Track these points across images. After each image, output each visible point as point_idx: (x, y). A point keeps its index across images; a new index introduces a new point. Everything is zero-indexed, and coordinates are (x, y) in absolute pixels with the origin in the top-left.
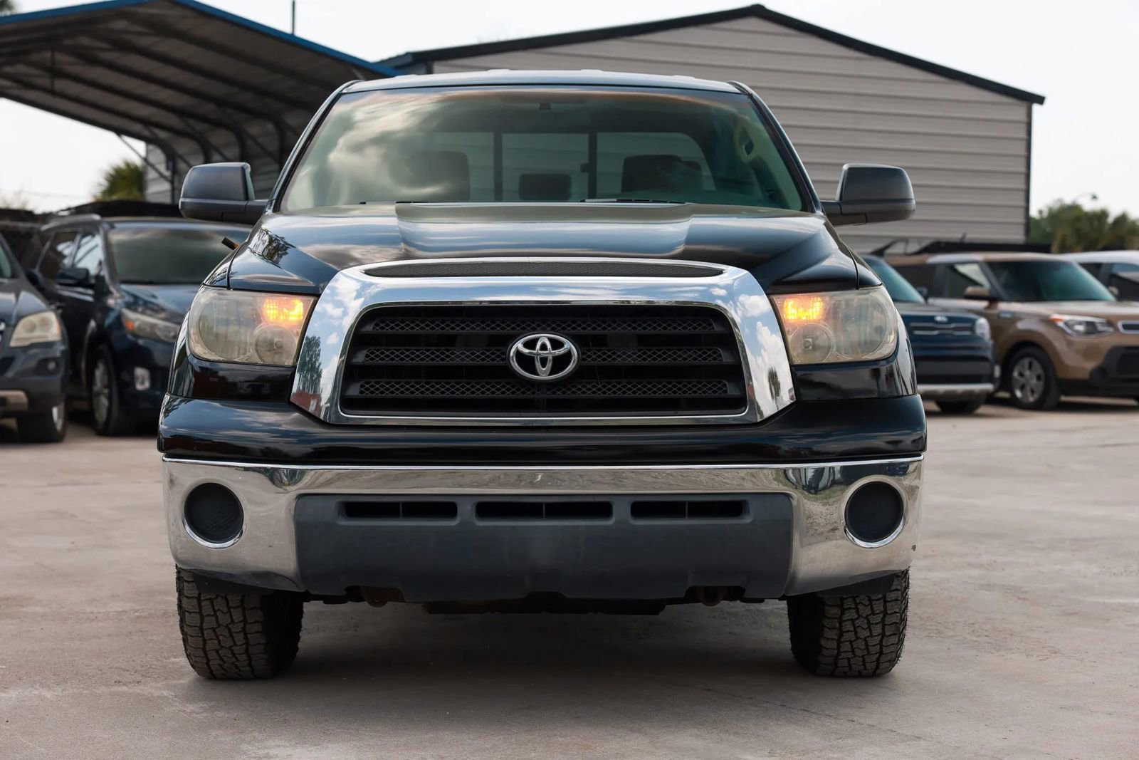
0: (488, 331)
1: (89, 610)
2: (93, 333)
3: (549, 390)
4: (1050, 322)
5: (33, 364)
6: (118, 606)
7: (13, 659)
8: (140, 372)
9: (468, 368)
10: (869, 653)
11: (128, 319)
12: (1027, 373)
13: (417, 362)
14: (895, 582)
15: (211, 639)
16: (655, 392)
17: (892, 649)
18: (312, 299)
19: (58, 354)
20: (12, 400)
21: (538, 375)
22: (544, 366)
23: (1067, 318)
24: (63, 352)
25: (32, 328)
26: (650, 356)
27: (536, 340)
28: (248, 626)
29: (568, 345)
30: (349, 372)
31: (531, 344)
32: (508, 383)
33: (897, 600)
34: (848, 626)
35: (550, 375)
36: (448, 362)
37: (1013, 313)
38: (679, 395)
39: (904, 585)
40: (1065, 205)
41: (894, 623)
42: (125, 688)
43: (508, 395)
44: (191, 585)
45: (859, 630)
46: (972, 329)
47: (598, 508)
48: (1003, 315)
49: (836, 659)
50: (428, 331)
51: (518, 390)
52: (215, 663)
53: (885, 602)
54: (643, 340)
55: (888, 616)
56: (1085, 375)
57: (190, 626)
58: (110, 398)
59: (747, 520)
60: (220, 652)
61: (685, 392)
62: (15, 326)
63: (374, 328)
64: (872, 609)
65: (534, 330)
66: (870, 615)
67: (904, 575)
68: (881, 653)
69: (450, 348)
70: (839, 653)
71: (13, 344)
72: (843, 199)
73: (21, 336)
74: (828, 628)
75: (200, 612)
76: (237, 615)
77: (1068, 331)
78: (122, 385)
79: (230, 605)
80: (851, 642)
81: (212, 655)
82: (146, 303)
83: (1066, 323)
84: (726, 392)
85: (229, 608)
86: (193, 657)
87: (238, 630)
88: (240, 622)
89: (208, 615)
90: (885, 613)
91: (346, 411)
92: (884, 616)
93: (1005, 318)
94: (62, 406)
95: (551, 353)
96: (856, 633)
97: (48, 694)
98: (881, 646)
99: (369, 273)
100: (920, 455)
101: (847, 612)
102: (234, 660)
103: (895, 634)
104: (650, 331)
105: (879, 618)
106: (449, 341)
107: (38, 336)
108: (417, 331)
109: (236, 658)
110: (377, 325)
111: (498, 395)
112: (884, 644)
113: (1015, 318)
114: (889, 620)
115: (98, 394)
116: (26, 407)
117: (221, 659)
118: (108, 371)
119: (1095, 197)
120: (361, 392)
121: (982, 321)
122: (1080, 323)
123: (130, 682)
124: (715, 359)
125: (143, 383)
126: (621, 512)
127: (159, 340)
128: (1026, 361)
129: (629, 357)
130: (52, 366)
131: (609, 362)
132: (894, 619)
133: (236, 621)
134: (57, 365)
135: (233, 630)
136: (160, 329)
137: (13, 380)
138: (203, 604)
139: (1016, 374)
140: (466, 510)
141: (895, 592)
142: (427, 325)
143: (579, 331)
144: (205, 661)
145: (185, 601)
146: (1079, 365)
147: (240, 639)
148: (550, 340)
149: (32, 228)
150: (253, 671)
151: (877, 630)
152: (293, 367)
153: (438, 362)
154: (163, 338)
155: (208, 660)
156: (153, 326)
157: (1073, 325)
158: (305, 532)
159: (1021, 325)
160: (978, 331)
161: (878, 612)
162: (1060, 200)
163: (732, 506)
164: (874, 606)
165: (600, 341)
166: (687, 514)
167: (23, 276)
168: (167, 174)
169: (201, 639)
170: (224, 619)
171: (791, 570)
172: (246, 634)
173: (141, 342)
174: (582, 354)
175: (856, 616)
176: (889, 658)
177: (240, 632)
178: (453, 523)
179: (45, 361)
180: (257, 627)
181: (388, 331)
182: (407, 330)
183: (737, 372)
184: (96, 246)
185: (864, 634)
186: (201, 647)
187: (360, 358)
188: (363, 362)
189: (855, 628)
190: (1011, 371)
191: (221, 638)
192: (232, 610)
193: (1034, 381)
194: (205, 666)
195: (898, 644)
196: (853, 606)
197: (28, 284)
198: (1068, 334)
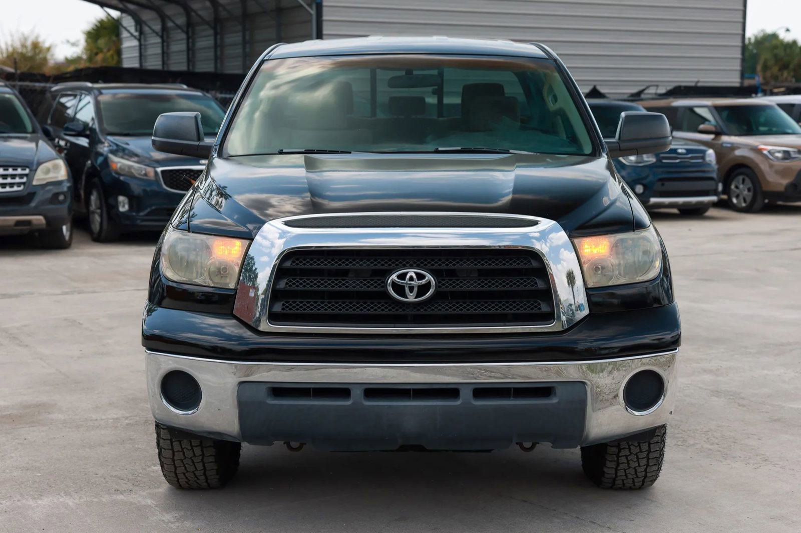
0: (372, 267)
1: (94, 417)
2: (89, 168)
3: (415, 308)
4: (758, 151)
5: (49, 195)
6: (113, 414)
7: (45, 466)
8: (121, 199)
9: (358, 292)
10: (637, 477)
11: (113, 162)
12: (741, 186)
13: (322, 288)
14: (657, 431)
15: (180, 466)
16: (490, 310)
17: (654, 474)
18: (247, 242)
19: (65, 189)
20: (35, 222)
21: (407, 298)
22: (411, 293)
23: (770, 148)
24: (69, 188)
25: (48, 171)
26: (486, 284)
27: (406, 274)
28: (205, 458)
29: (429, 277)
30: (275, 294)
31: (402, 277)
32: (386, 303)
33: (657, 442)
34: (623, 460)
35: (415, 298)
36: (343, 288)
37: (732, 144)
38: (507, 311)
39: (663, 432)
40: (766, 34)
41: (656, 457)
42: (121, 497)
43: (386, 312)
44: (165, 431)
45: (631, 462)
46: (703, 158)
47: (450, 392)
48: (724, 145)
49: (614, 480)
50: (329, 266)
51: (393, 308)
52: (183, 481)
53: (650, 444)
54: (482, 273)
55: (651, 453)
56: (782, 189)
57: (166, 458)
58: (101, 216)
59: (554, 400)
60: (186, 474)
61: (511, 309)
62: (36, 170)
63: (291, 264)
64: (640, 448)
65: (404, 267)
66: (639, 452)
67: (663, 427)
68: (646, 476)
69: (345, 278)
70: (616, 476)
71: (35, 183)
72: (621, 139)
73: (41, 177)
74: (609, 461)
75: (172, 449)
76: (198, 451)
77: (771, 157)
78: (110, 208)
79: (193, 444)
80: (625, 470)
81: (181, 476)
82: (124, 150)
83: (769, 152)
84: (540, 309)
85: (192, 447)
86: (168, 477)
87: (198, 461)
88: (200, 455)
89: (178, 451)
90: (649, 451)
91: (273, 322)
92: (648, 453)
93: (727, 147)
94: (69, 225)
95: (416, 283)
96: (628, 463)
97: (70, 502)
98: (646, 473)
99: (288, 224)
100: (677, 349)
101: (622, 450)
102: (196, 479)
103: (655, 465)
104: (486, 266)
105: (645, 454)
106: (345, 273)
107: (53, 176)
108: (322, 266)
109: (198, 478)
110: (293, 262)
111: (379, 312)
112: (648, 471)
113: (734, 147)
114: (651, 456)
115: (93, 213)
116: (44, 227)
117: (187, 478)
118: (99, 198)
119: (788, 30)
120: (283, 309)
121: (711, 152)
122: (779, 152)
123: (125, 491)
124: (532, 286)
125: (124, 206)
126: (466, 395)
127: (134, 177)
128: (741, 178)
129: (472, 286)
130: (61, 197)
131: (457, 288)
132: (656, 455)
133: (197, 455)
134: (65, 197)
135: (195, 461)
136: (134, 169)
137: (36, 207)
138: (174, 444)
139: (733, 187)
140: (357, 394)
141: (657, 437)
142: (329, 262)
143: (436, 266)
144: (176, 479)
145: (161, 441)
146: (778, 182)
147: (200, 466)
148: (416, 273)
149: (44, 87)
150: (209, 484)
151: (643, 462)
152: (234, 289)
153: (336, 288)
154: (137, 175)
155: (178, 479)
156: (130, 167)
157: (774, 153)
158: (245, 407)
159: (738, 153)
160: (708, 159)
161: (644, 450)
162: (763, 31)
163: (544, 391)
164: (642, 447)
165: (452, 273)
166: (512, 396)
167: (40, 131)
168: (136, 34)
169: (173, 466)
170: (189, 454)
171: (585, 433)
172: (204, 464)
173: (122, 178)
174: (438, 282)
175: (629, 453)
176: (651, 479)
177: (200, 462)
178: (348, 403)
179: (57, 195)
180: (212, 459)
181: (301, 266)
182: (315, 266)
183: (548, 293)
184: (89, 102)
185: (633, 465)
186: (173, 471)
187: (282, 285)
188: (284, 288)
189: (628, 461)
190: (730, 185)
191: (186, 466)
192: (194, 448)
193: (746, 192)
194: (177, 483)
195: (657, 470)
196: (627, 447)
197: (44, 136)
198: (770, 159)
